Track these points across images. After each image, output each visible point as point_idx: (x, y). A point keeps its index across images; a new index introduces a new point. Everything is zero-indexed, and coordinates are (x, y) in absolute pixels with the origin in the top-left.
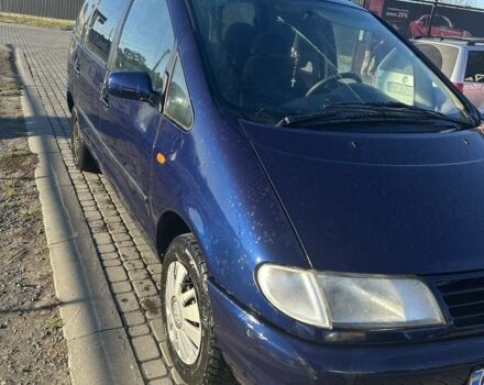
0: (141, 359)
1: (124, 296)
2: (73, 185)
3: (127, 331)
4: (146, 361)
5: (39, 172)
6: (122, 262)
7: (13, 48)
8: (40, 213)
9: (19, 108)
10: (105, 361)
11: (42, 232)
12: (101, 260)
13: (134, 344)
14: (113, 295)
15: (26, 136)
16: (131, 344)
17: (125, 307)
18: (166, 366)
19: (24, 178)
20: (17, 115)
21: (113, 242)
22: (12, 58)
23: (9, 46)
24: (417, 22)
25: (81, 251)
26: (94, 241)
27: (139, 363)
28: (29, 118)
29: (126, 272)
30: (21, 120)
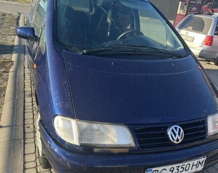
0: (26, 153)
1: (28, 125)
2: (24, 75)
3: (24, 141)
4: (28, 154)
5: (12, 69)
6: (33, 111)
7: (20, 14)
8: (6, 87)
9: (13, 41)
10: (10, 153)
11: (4, 96)
12: (24, 109)
13: (25, 146)
14: (24, 124)
15: (12, 53)
16: (24, 146)
17: (27, 130)
18: (36, 157)
19: (4, 72)
20: (12, 44)
21: (33, 102)
22: (18, 19)
23: (19, 13)
24: (206, 6)
25: (17, 104)
26: (24, 101)
27: (25, 155)
28: (16, 46)
29: (34, 115)
30: (13, 46)
